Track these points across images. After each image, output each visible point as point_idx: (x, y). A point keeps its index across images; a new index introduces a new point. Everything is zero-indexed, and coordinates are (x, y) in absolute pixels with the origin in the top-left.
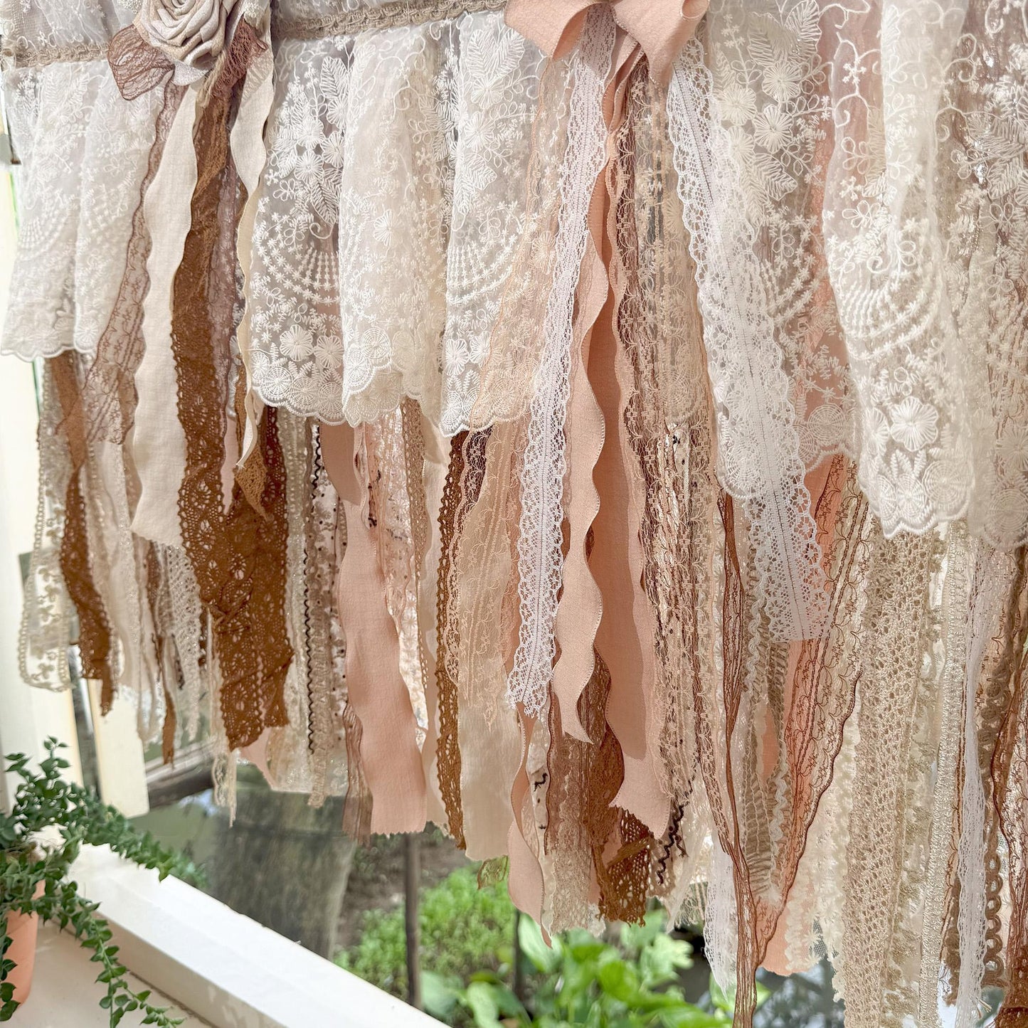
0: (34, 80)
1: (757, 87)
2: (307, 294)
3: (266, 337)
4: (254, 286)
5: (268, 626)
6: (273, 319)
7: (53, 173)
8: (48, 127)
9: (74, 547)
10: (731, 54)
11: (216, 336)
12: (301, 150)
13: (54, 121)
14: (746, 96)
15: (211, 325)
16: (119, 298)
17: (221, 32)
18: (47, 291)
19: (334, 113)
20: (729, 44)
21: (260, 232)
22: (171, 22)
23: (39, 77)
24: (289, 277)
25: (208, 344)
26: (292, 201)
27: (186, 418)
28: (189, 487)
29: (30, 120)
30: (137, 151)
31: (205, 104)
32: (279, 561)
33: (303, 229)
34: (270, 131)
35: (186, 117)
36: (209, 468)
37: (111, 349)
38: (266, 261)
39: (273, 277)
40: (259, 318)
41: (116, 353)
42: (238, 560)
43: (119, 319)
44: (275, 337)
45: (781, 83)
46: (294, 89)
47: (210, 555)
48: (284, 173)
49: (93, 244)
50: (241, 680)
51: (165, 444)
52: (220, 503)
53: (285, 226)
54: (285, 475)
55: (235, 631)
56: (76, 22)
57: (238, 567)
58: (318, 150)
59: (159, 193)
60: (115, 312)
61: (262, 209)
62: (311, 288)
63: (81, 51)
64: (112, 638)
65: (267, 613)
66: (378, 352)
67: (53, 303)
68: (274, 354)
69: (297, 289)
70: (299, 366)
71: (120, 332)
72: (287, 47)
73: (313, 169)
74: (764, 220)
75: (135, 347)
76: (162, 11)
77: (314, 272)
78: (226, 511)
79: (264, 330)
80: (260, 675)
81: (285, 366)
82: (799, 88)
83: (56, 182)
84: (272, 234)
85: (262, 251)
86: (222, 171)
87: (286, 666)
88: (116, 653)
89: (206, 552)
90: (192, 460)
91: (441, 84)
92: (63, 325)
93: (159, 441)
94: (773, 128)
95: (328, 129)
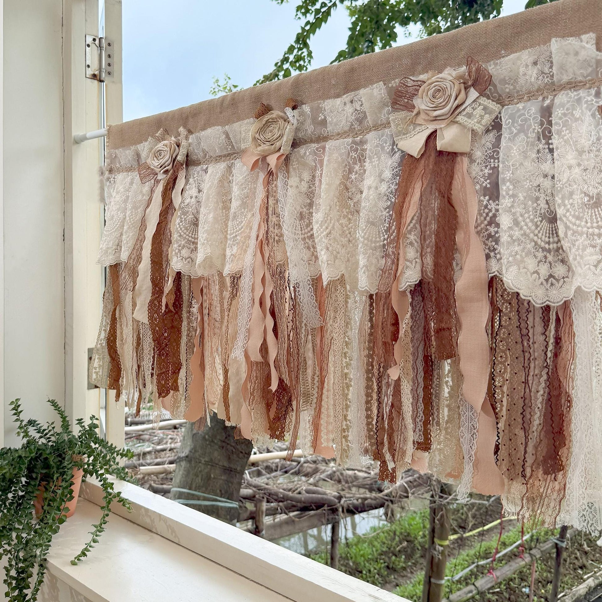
0: (114, 178)
1: (300, 177)
2: (190, 239)
3: (177, 251)
4: (175, 236)
5: (174, 354)
6: (179, 246)
7: (118, 207)
8: (117, 193)
9: (112, 335)
10: (294, 169)
11: (164, 255)
12: (191, 197)
13: (120, 191)
14: (297, 179)
15: (163, 251)
16: (136, 244)
17: (171, 164)
18: (113, 243)
19: (202, 187)
20: (294, 166)
21: (178, 221)
22: (157, 161)
23: (116, 177)
24: (185, 233)
25: (161, 257)
26: (188, 212)
27: (153, 281)
28: (151, 303)
29: (112, 191)
30: (145, 199)
31: (165, 184)
32: (179, 331)
33: (190, 220)
34: (183, 192)
35: (160, 189)
36: (158, 297)
37: (132, 260)
38: (179, 229)
39: (180, 234)
40: (176, 246)
41: (133, 261)
42: (165, 330)
43: (135, 250)
44: (180, 251)
45: (306, 176)
46: (191, 180)
47: (157, 325)
48: (186, 204)
49: (129, 228)
50: (164, 373)
51: (146, 289)
52: (161, 309)
53: (185, 219)
54: (182, 301)
55: (163, 355)
56: (129, 160)
57: (165, 332)
58: (196, 197)
59: (150, 211)
60: (134, 248)
61: (179, 214)
62: (191, 237)
63: (130, 169)
64: (122, 372)
65: (174, 349)
66: (206, 251)
67: (114, 247)
68: (179, 256)
69: (187, 237)
70: (186, 259)
71: (135, 255)
72: (190, 168)
73: (194, 203)
74: (301, 210)
75: (139, 259)
76: (155, 158)
77: (193, 232)
78: (163, 312)
79: (176, 249)
80: (170, 372)
81: (182, 259)
82: (311, 177)
83: (118, 210)
84: (181, 222)
85: (178, 226)
86: (169, 205)
87: (179, 370)
88: (123, 378)
89: (155, 324)
90: (153, 294)
91: (231, 178)
92: (117, 254)
93: (144, 288)
94: (304, 186)
95: (200, 191)
